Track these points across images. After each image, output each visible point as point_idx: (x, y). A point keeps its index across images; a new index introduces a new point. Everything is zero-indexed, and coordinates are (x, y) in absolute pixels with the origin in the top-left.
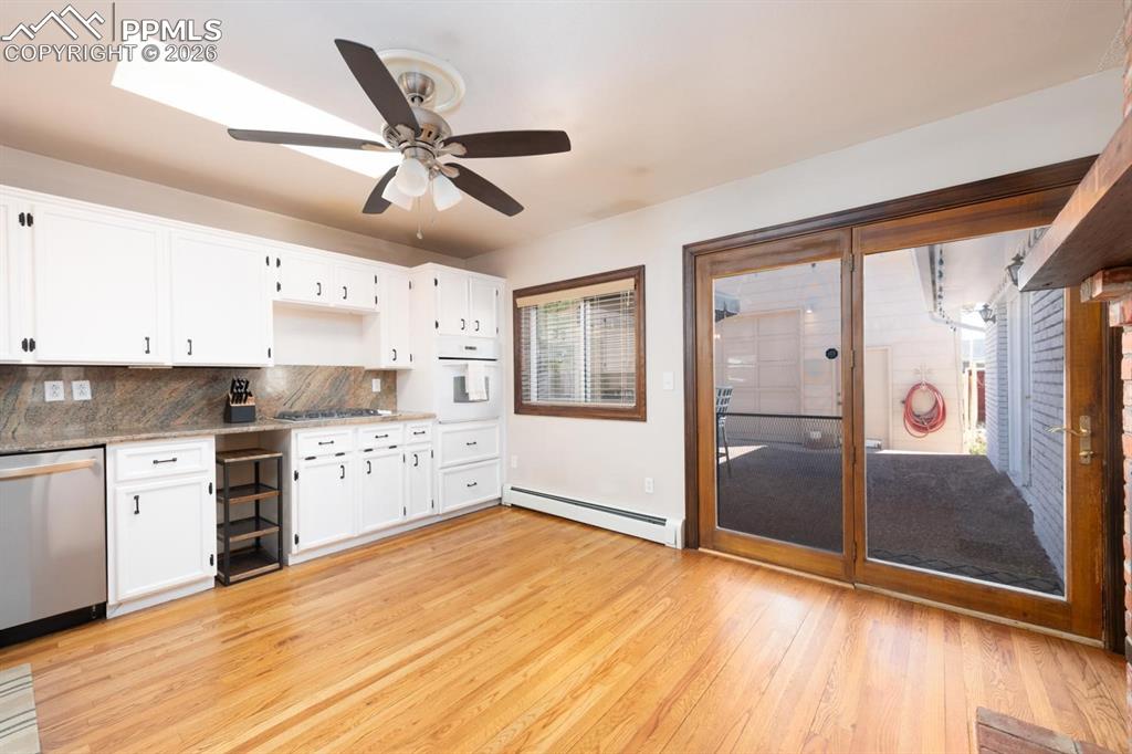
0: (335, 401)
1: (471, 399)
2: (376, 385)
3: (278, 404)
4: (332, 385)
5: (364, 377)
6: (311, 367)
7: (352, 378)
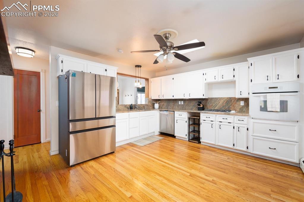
0: (227, 107)
1: (268, 110)
2: (242, 103)
3: (211, 107)
4: (226, 103)
5: (237, 100)
6: (220, 98)
7: (233, 101)
